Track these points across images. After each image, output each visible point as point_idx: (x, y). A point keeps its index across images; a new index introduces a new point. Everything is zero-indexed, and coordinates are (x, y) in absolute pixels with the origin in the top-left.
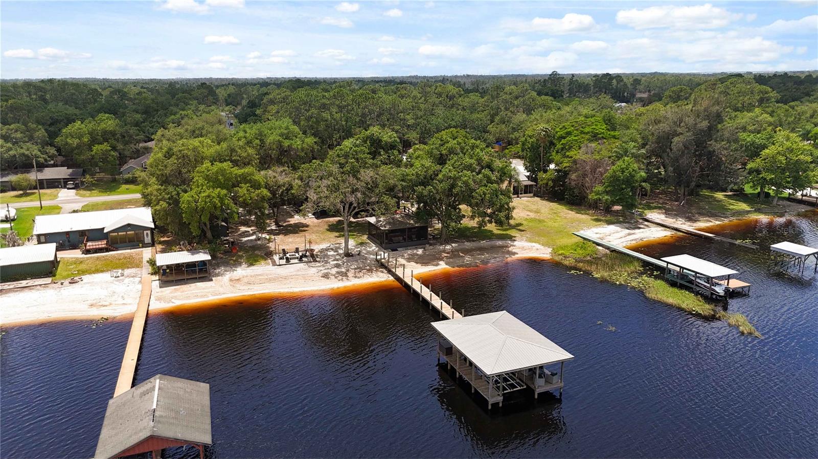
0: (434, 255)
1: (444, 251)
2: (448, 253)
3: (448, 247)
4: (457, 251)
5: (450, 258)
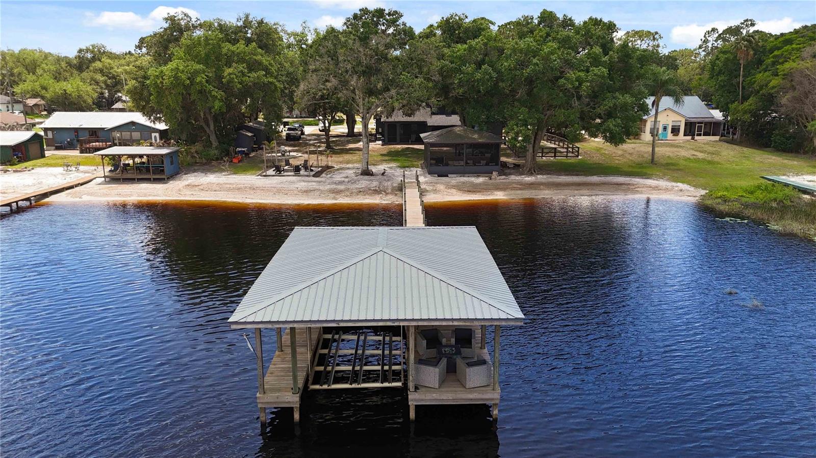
0: (498, 185)
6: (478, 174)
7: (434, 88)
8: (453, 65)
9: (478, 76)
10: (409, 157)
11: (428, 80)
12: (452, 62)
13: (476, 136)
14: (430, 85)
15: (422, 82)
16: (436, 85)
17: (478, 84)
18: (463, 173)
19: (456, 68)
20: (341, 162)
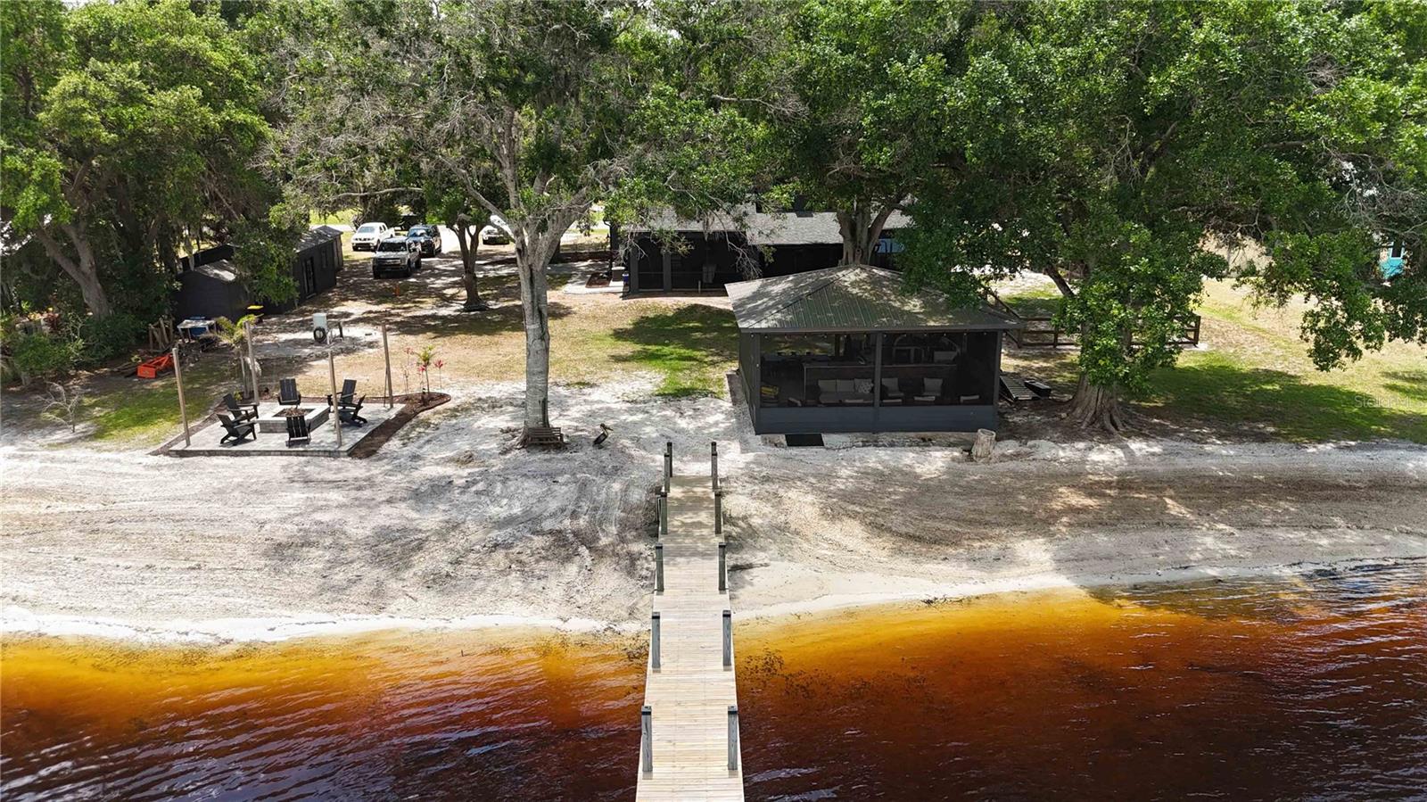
0: (1006, 493)
1: (1075, 478)
2: (1091, 490)
3: (1105, 457)
4: (1155, 484)
5: (1099, 522)
6: (924, 433)
7: (775, 142)
8: (851, 58)
9: (957, 95)
10: (694, 345)
11: (754, 114)
12: (845, 49)
13: (914, 305)
14: (760, 131)
15: (733, 124)
16: (780, 135)
17: (956, 129)
18: (871, 429)
19: (861, 69)
20: (481, 373)
